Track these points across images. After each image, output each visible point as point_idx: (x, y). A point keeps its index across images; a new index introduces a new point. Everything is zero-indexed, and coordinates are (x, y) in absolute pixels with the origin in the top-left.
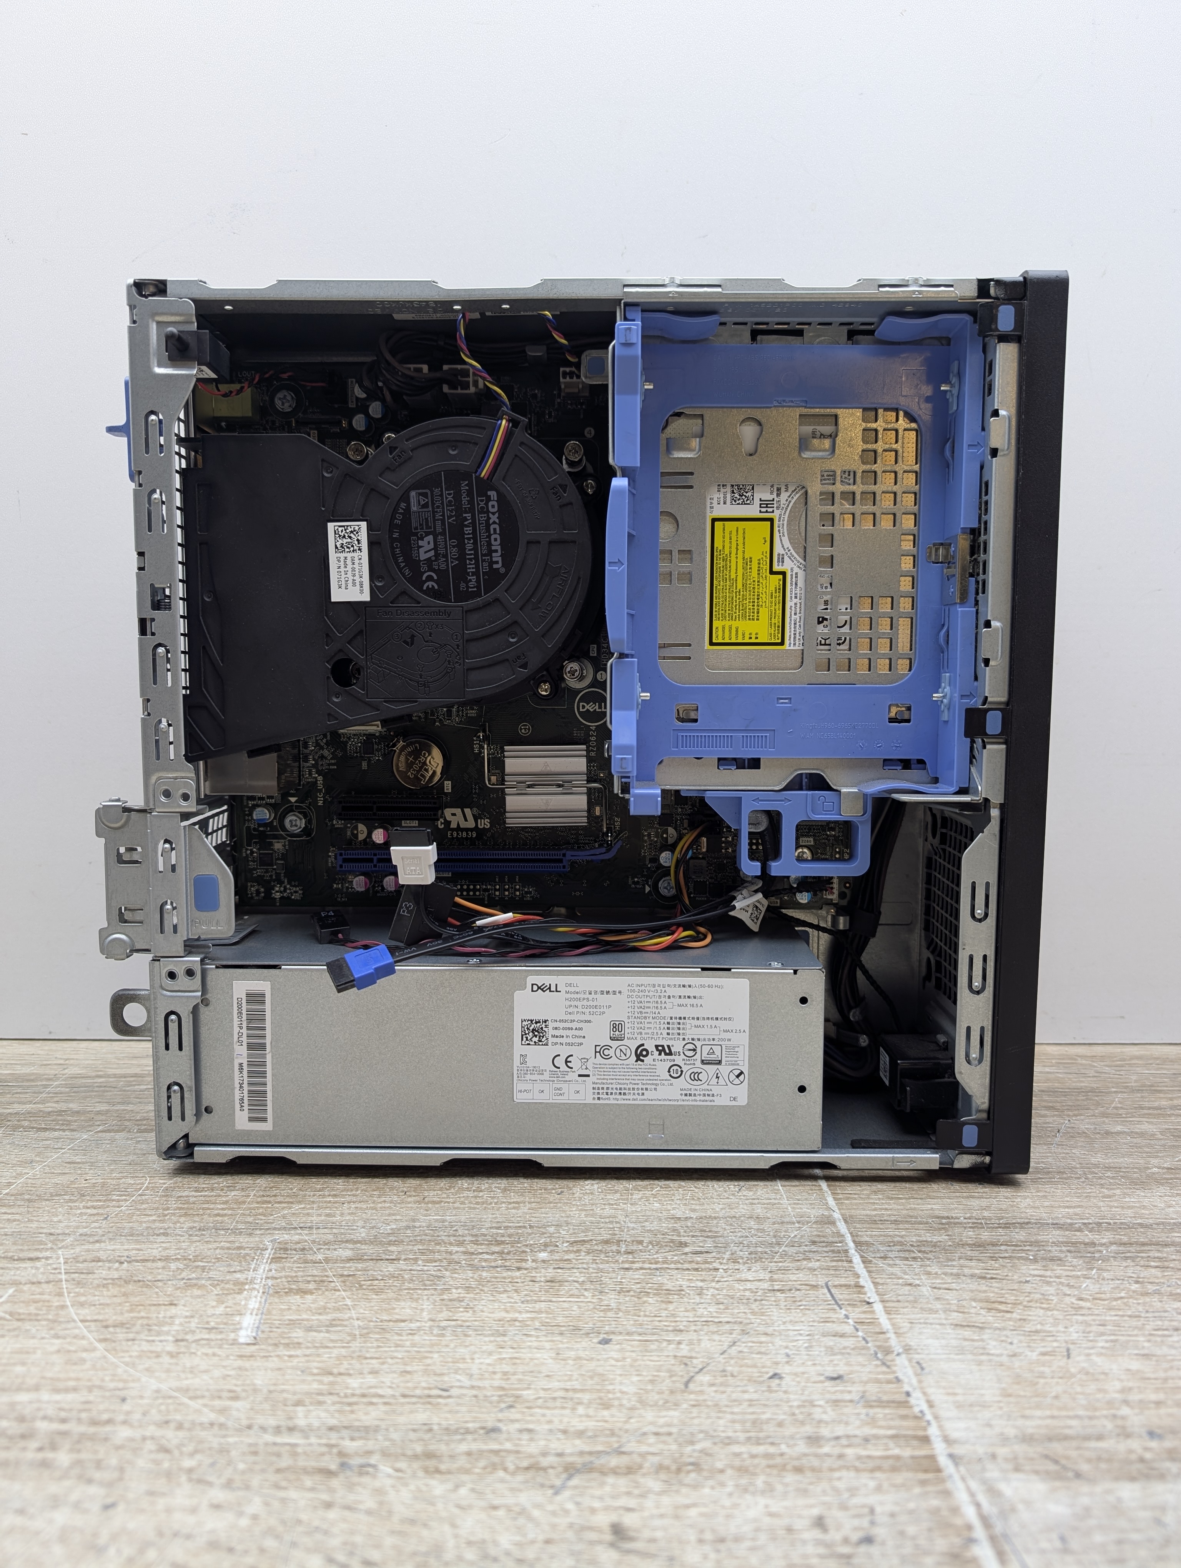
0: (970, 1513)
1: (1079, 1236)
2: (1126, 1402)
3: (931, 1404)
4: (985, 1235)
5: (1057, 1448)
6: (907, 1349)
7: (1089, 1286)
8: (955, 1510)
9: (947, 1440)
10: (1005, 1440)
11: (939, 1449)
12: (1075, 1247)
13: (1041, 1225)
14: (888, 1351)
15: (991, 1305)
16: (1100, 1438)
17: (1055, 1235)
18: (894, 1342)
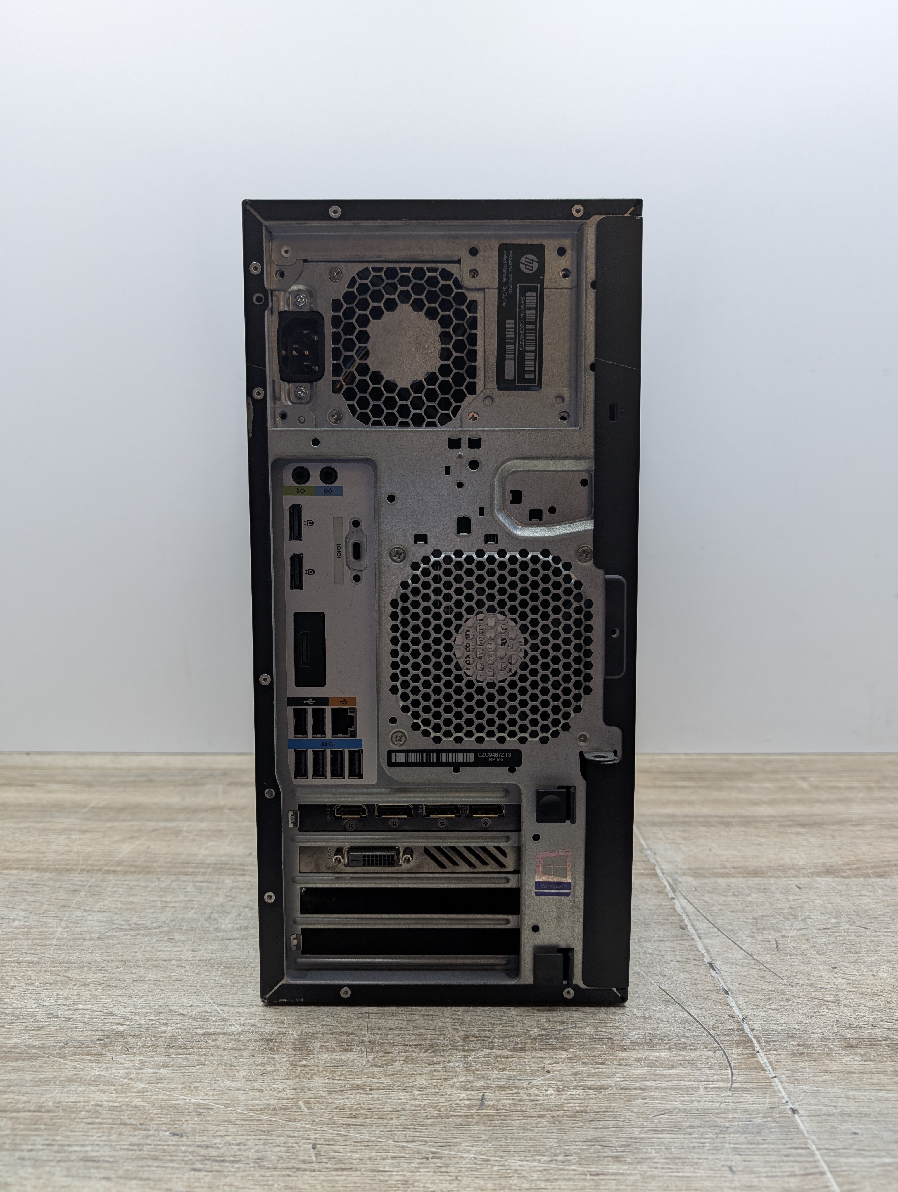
0: (666, 883)
1: (724, 820)
2: (728, 861)
3: (657, 861)
4: (687, 819)
5: (700, 871)
6: (650, 849)
7: (723, 833)
8: (662, 883)
9: (661, 869)
10: (681, 869)
11: (659, 871)
12: (722, 823)
13: (711, 816)
14: (643, 849)
15: (684, 839)
16: (716, 868)
17: (717, 819)
18: (645, 847)
